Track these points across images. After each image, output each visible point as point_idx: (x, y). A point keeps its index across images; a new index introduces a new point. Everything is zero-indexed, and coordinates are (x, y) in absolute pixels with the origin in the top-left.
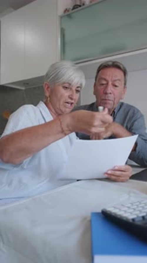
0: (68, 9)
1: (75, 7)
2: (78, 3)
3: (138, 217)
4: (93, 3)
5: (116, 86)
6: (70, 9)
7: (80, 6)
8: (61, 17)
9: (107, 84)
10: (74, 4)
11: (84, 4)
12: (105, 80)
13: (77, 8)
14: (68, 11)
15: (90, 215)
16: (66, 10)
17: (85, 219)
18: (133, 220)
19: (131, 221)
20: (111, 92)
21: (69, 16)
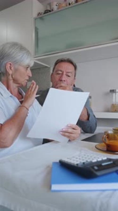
0: (40, 13)
1: (46, 12)
2: (49, 9)
3: (81, 162)
4: (60, 10)
5: (69, 76)
6: (42, 13)
7: (50, 11)
8: (36, 19)
9: (62, 74)
10: (46, 10)
11: (53, 10)
12: (61, 71)
13: (48, 12)
14: (41, 14)
15: (51, 164)
16: (39, 14)
17: (48, 167)
18: (77, 164)
19: (76, 165)
20: (66, 80)
21: (41, 18)
